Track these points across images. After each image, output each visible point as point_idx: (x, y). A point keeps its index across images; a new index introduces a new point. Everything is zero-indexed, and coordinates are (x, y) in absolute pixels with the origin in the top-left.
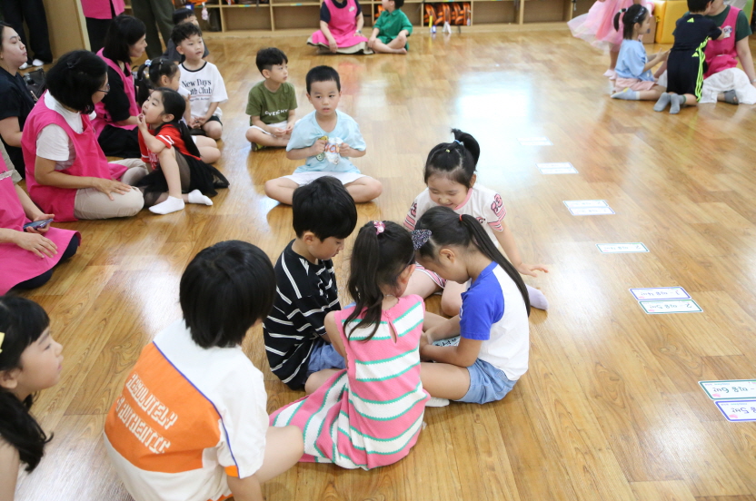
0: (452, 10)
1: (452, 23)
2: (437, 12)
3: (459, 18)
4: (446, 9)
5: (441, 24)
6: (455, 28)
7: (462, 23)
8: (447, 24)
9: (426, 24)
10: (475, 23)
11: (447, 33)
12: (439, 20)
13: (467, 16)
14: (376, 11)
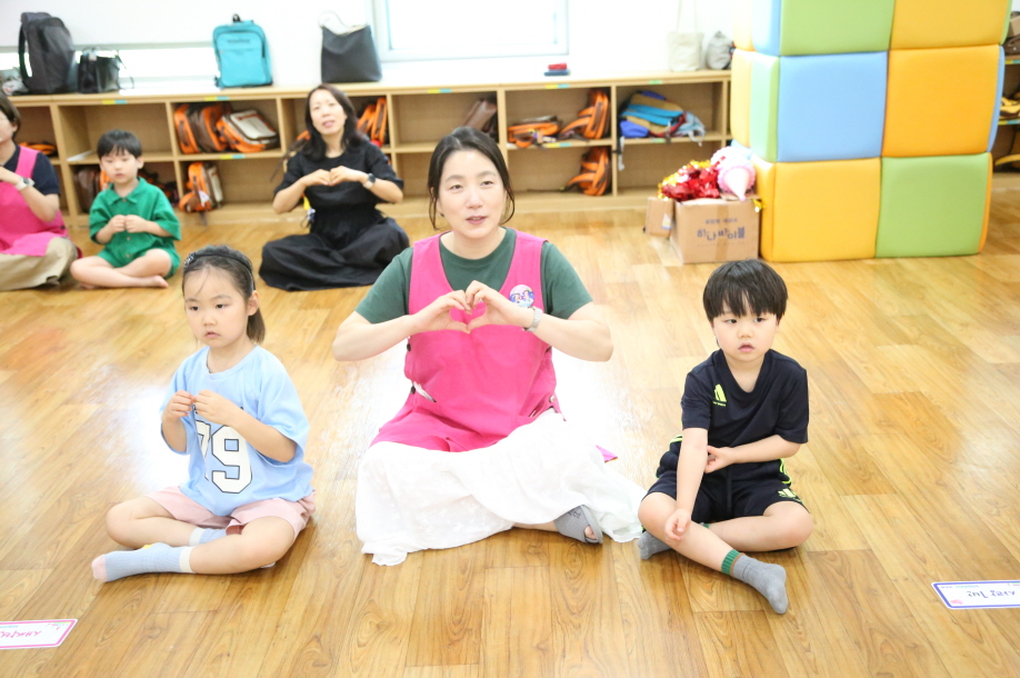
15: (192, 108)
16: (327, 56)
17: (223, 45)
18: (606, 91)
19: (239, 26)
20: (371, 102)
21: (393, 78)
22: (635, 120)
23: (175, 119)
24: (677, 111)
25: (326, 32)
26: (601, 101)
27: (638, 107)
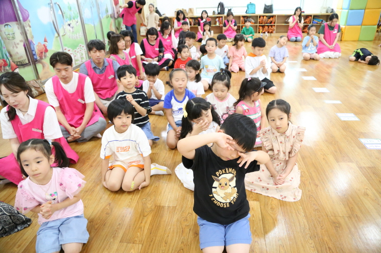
0: (269, 28)
1: (268, 32)
2: (263, 28)
3: (271, 31)
4: (266, 27)
5: (264, 33)
6: (269, 34)
7: (272, 32)
8: (266, 33)
9: (259, 33)
10: (276, 32)
11: (266, 36)
12: (264, 31)
13: (274, 30)
14: (242, 28)
15: (244, 17)
16: (265, 9)
17: (249, 7)
18: (311, 16)
19: (251, 4)
20: (272, 17)
21: (275, 13)
22: (315, 21)
23: (242, 18)
24: (322, 19)
25: (265, 5)
26: (310, 17)
27: (315, 19)
